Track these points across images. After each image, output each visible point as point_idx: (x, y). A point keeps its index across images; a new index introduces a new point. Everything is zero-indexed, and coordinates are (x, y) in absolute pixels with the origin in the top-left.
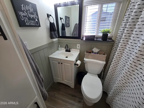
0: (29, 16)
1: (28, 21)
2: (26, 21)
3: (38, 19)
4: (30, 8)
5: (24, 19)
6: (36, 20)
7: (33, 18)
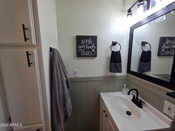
0: (86, 48)
1: (84, 52)
2: (82, 52)
3: (96, 50)
4: (89, 41)
5: (81, 50)
6: (93, 50)
7: (90, 49)
